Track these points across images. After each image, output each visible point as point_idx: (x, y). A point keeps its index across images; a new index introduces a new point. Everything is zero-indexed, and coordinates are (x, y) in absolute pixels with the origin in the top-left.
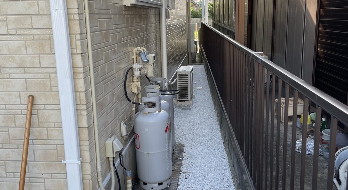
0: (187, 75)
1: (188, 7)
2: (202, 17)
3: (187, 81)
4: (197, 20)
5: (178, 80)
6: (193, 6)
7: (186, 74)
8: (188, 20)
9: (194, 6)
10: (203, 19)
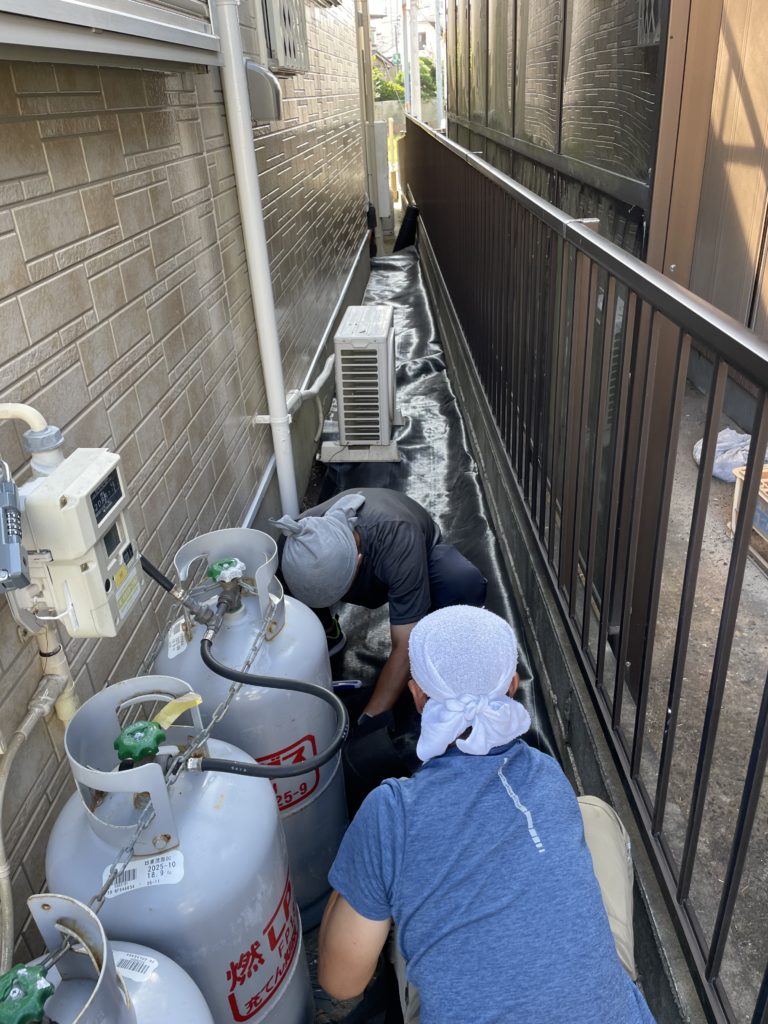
0: (374, 352)
1: (365, 69)
2: (403, 98)
3: (376, 376)
4: (391, 107)
5: (340, 365)
6: (379, 66)
7: (370, 348)
8: (368, 112)
9: (382, 68)
10: (407, 102)
